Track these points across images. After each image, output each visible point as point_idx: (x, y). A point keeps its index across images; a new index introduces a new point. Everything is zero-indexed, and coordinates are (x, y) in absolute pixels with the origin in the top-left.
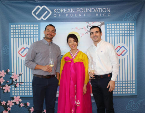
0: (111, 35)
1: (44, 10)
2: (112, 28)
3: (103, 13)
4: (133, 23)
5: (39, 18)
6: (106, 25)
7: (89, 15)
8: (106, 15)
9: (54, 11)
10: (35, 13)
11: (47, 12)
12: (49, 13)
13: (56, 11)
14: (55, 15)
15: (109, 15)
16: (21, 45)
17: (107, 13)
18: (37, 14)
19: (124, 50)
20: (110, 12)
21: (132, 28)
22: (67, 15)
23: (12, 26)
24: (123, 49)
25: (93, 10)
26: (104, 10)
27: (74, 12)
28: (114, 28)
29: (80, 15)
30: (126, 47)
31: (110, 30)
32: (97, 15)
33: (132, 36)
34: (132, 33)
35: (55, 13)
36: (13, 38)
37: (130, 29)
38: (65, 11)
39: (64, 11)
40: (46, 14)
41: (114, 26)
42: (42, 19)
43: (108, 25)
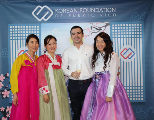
0: (116, 36)
1: (45, 10)
2: (117, 29)
3: (107, 13)
4: (141, 23)
5: (40, 19)
6: (111, 26)
7: (93, 15)
8: (111, 15)
9: (56, 11)
10: (35, 13)
11: (48, 12)
12: (50, 13)
13: (58, 11)
14: (57, 16)
15: (114, 15)
16: (20, 47)
17: (112, 13)
18: (37, 14)
19: (131, 53)
20: (115, 11)
21: (139, 29)
22: (70, 15)
23: (11, 27)
24: (130, 51)
25: (97, 10)
26: (110, 10)
27: (77, 12)
28: (120, 29)
29: (84, 15)
30: (133, 49)
31: (116, 31)
32: (101, 15)
33: (139, 37)
34: (139, 34)
35: (57, 13)
36: (13, 39)
37: (137, 30)
38: (68, 11)
39: (66, 11)
40: (48, 14)
41: (120, 27)
42: (43, 20)
43: (113, 25)
